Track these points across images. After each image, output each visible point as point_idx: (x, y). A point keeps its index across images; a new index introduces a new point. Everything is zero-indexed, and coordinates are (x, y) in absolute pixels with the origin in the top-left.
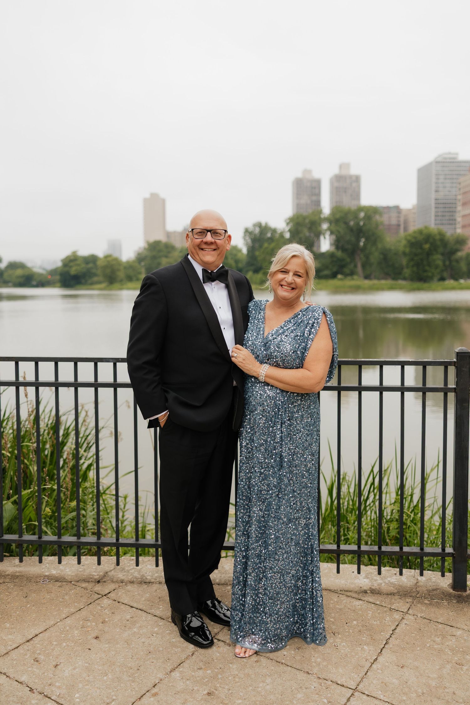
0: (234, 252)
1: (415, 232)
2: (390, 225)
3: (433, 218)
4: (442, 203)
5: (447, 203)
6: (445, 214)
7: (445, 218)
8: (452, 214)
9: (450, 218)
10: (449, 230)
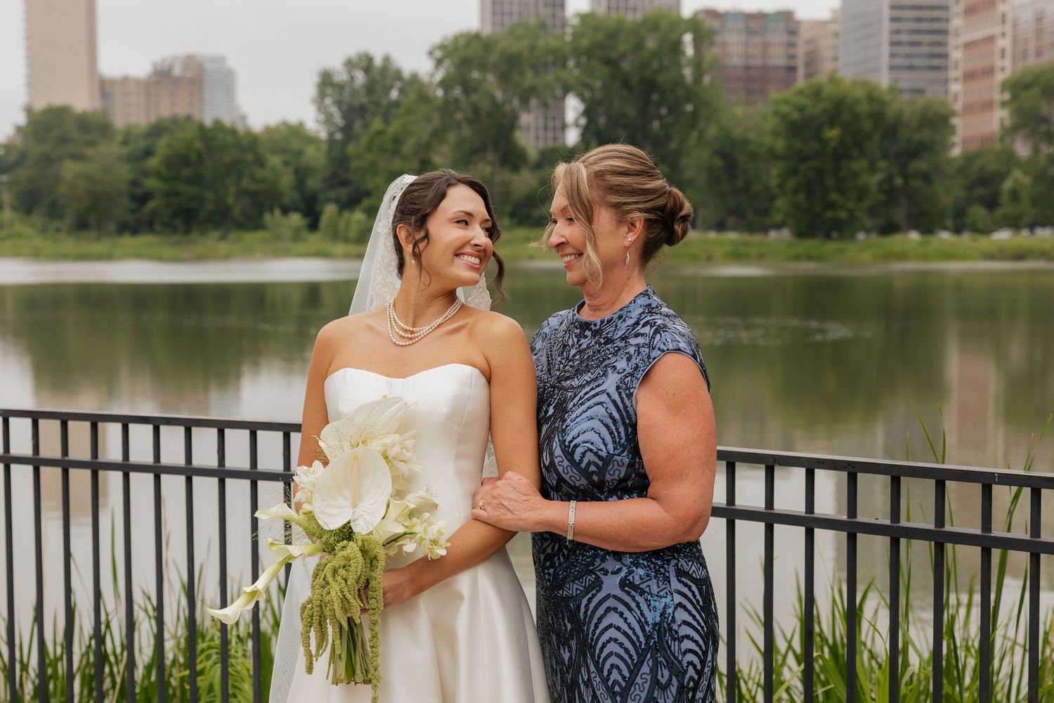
2: (765, 68)
3: (886, 49)
4: (911, 7)
5: (923, 7)
6: (920, 38)
7: (919, 51)
8: (939, 38)
9: (934, 49)
10: (929, 84)
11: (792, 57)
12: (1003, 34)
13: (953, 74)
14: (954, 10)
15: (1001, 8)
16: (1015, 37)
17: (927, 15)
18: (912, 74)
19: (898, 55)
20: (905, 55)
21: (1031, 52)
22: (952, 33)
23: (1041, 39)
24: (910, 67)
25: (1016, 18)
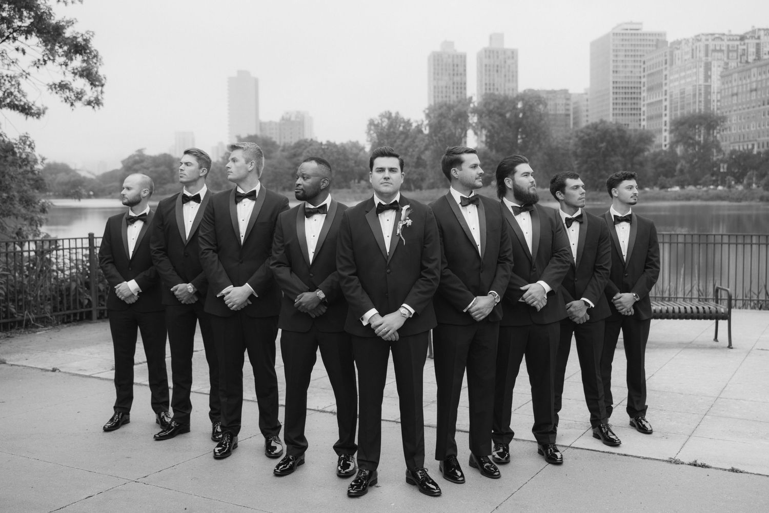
0: (355, 151)
1: (588, 127)
2: (555, 115)
3: (611, 106)
4: (622, 87)
5: (628, 87)
6: (626, 101)
7: (627, 107)
8: (636, 101)
9: (633, 106)
10: (631, 121)
11: (568, 110)
12: (666, 100)
13: (642, 117)
14: (642, 89)
15: (665, 88)
16: (671, 101)
17: (630, 91)
18: (624, 117)
19: (616, 109)
20: (619, 109)
21: (679, 107)
22: (642, 99)
23: (684, 101)
24: (622, 114)
25: (672, 92)
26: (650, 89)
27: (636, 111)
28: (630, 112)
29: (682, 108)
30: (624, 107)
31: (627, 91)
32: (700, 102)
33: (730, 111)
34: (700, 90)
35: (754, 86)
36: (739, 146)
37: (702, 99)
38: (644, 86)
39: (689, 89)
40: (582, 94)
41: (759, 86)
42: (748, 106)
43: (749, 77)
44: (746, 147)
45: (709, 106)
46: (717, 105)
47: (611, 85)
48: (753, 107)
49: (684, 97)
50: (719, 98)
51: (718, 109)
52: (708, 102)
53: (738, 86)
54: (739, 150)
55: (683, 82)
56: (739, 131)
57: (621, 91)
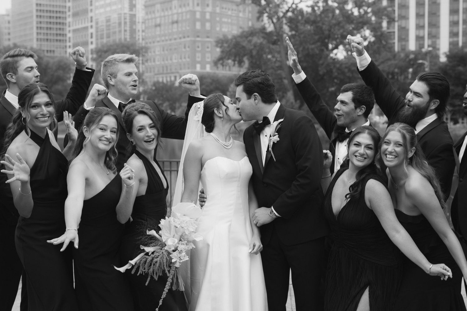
3: (35, 31)
4: (47, 11)
5: (53, 11)
6: (52, 26)
7: (52, 32)
8: (61, 27)
9: (59, 32)
10: (57, 48)
12: (92, 27)
13: (68, 44)
14: (68, 14)
15: (90, 14)
16: (97, 28)
17: (55, 15)
18: (49, 43)
19: (41, 33)
20: (44, 33)
21: (105, 36)
22: (68, 24)
23: (109, 29)
24: (47, 40)
25: (97, 19)
26: (75, 15)
27: (61, 37)
28: (55, 38)
29: (108, 37)
30: (49, 32)
31: (52, 15)
32: (125, 31)
33: (154, 42)
34: (125, 19)
35: (175, 18)
36: (163, 78)
37: (128, 28)
38: (69, 11)
39: (114, 17)
40: (3, 15)
41: (180, 19)
42: (170, 37)
43: (171, 8)
44: (169, 79)
45: (134, 36)
46: (142, 36)
47: (34, 7)
48: (175, 39)
49: (109, 26)
50: (144, 28)
51: (143, 39)
52: (133, 32)
53: (160, 17)
54: (163, 82)
55: (108, 9)
56: (163, 63)
57: (45, 14)
